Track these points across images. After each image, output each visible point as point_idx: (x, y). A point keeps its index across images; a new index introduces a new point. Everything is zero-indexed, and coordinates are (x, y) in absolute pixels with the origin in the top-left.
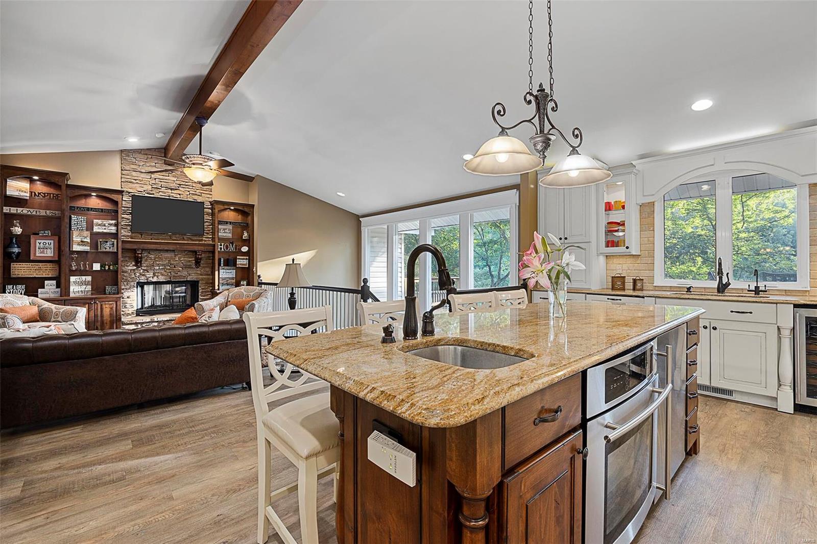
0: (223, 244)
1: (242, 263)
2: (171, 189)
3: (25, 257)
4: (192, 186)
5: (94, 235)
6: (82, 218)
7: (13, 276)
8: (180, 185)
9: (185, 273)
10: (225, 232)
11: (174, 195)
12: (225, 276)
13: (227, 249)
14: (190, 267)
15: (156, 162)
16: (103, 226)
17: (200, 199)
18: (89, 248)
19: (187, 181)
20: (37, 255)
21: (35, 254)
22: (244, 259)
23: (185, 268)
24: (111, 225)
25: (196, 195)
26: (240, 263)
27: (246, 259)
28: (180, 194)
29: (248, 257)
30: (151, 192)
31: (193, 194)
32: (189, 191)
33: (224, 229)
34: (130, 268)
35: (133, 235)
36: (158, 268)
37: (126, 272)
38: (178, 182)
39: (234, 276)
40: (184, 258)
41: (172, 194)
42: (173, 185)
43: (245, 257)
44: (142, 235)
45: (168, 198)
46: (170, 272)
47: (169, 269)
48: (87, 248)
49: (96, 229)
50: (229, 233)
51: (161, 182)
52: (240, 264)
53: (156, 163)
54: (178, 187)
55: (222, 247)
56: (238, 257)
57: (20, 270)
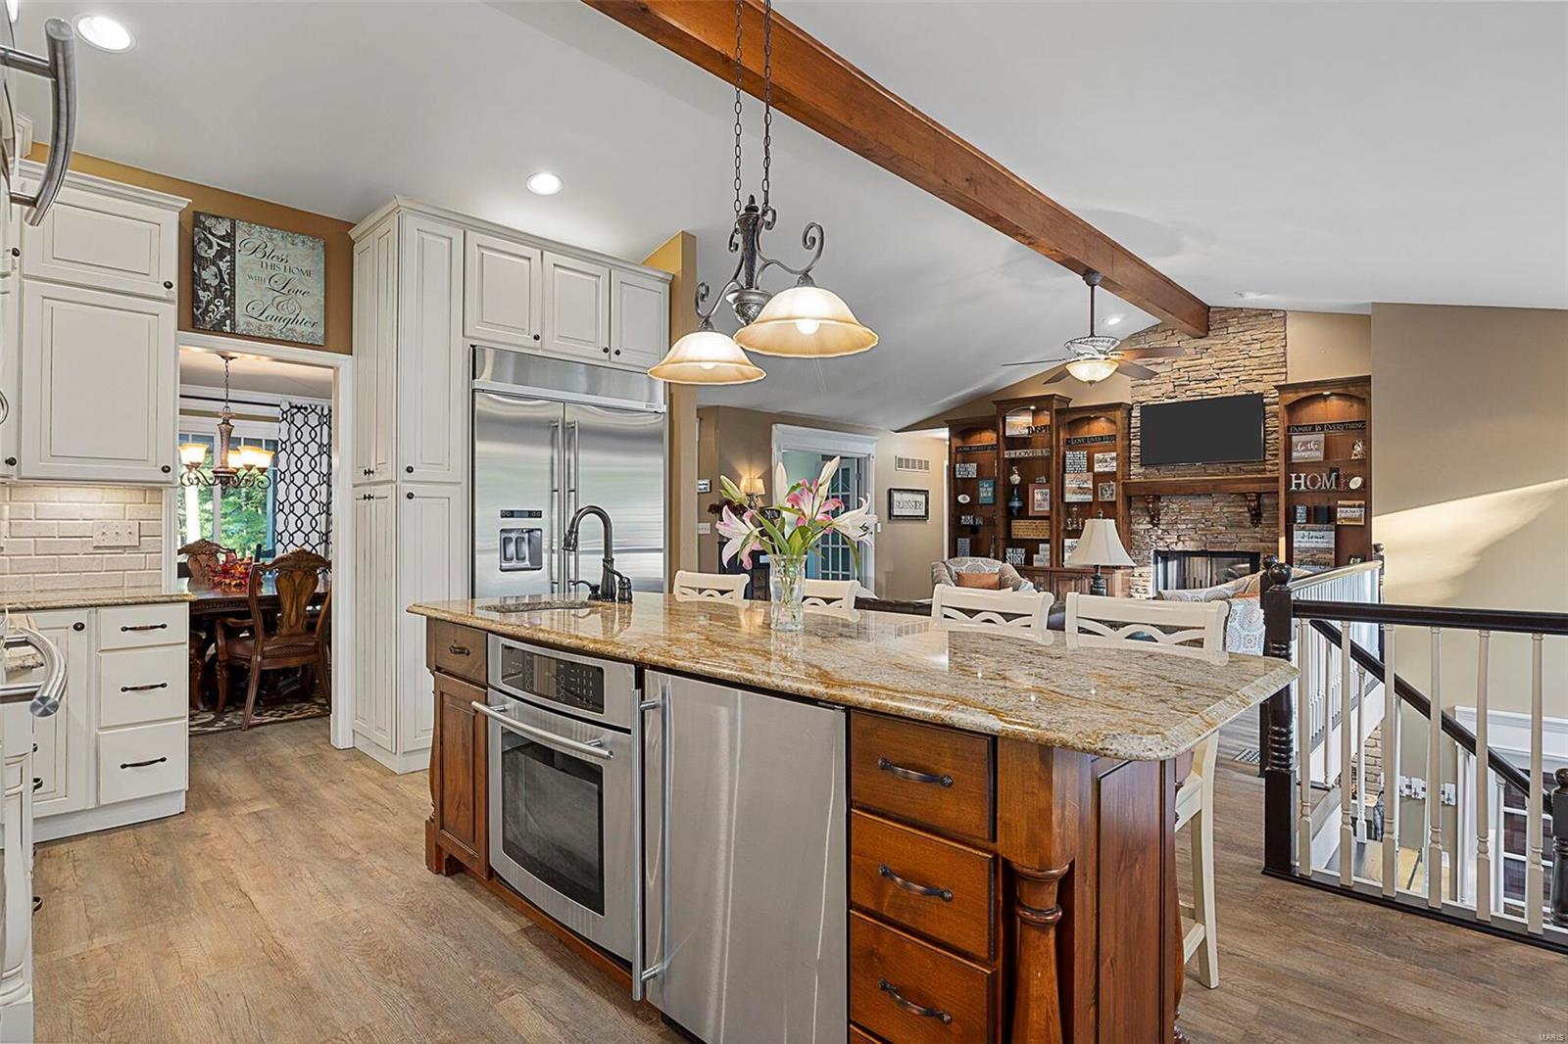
0: (1303, 475)
1: (1349, 515)
2: (1206, 381)
3: (1023, 513)
4: (1245, 366)
5: (1099, 478)
6: (1082, 454)
7: (1014, 537)
8: (1221, 369)
9: (1230, 537)
10: (1307, 450)
11: (1212, 391)
12: (1308, 545)
13: (1314, 486)
14: (1240, 525)
15: (1179, 339)
16: (1106, 463)
17: (1257, 388)
18: (1091, 497)
19: (1233, 358)
20: (1036, 509)
21: (1033, 508)
22: (1354, 506)
23: (1232, 526)
24: (1112, 459)
25: (1251, 380)
26: (1343, 515)
27: (1360, 506)
28: (1220, 387)
29: (1363, 503)
30: (1172, 395)
31: (1246, 381)
32: (1237, 377)
33: (1305, 443)
34: (1141, 527)
35: (1147, 472)
36: (1184, 527)
37: (1137, 533)
38: (1215, 366)
39: (1333, 546)
40: (1229, 507)
41: (1208, 390)
42: (1206, 374)
43: (1357, 503)
44: (1158, 470)
45: (1200, 398)
46: (1205, 535)
47: (1203, 530)
48: (1089, 498)
49: (1098, 468)
50: (1317, 450)
51: (1188, 372)
52: (1345, 518)
53: (1179, 342)
54: (1218, 374)
55: (1302, 481)
56: (1339, 502)
57: (1021, 529)
